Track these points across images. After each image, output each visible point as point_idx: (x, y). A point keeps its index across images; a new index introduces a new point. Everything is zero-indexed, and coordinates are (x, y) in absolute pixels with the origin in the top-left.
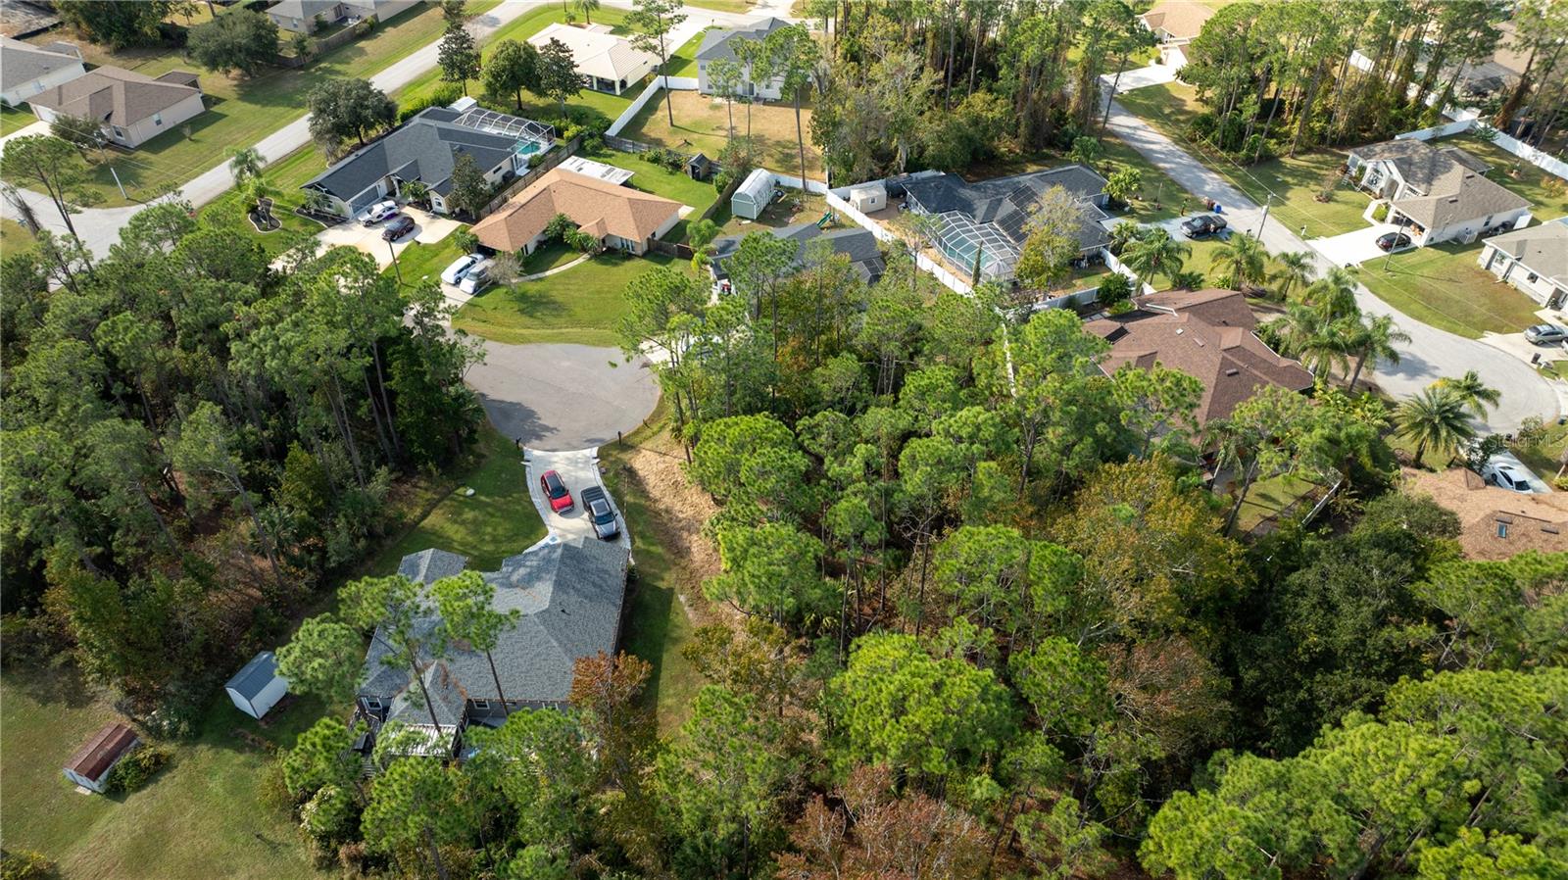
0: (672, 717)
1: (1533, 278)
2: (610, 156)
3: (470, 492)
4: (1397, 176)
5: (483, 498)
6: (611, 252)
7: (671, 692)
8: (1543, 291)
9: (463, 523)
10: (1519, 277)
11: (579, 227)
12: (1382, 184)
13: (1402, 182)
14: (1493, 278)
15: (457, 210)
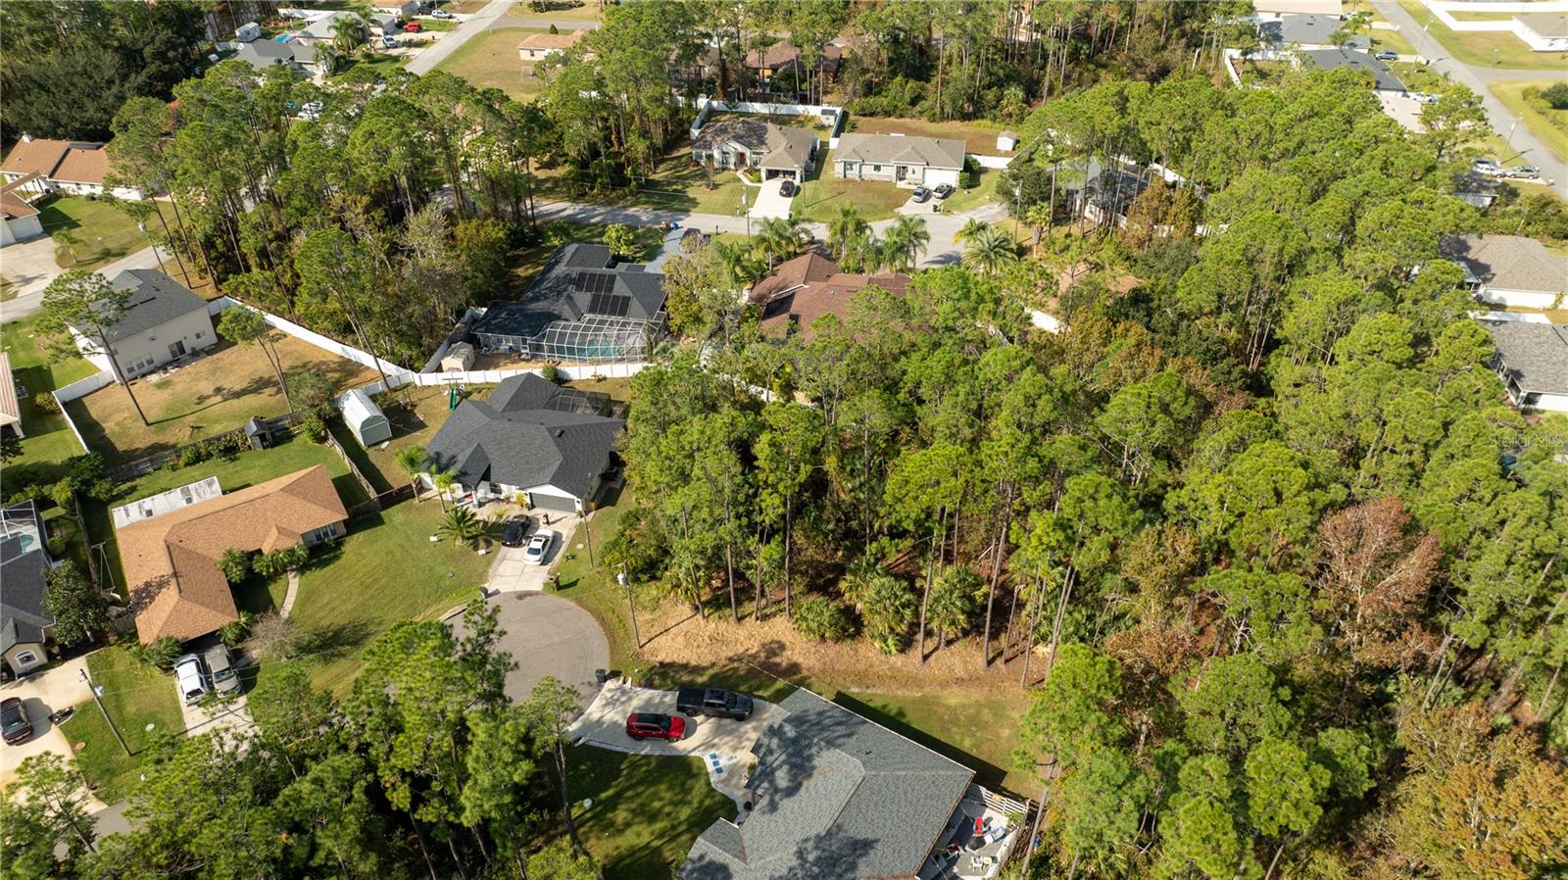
0: (985, 748)
1: (877, 168)
2: (133, 489)
3: (587, 803)
4: (741, 148)
5: (603, 795)
6: (320, 551)
7: (958, 737)
8: (888, 172)
9: (628, 825)
10: (868, 172)
11: (259, 552)
12: (732, 160)
13: (748, 153)
14: (853, 181)
15: (56, 650)
